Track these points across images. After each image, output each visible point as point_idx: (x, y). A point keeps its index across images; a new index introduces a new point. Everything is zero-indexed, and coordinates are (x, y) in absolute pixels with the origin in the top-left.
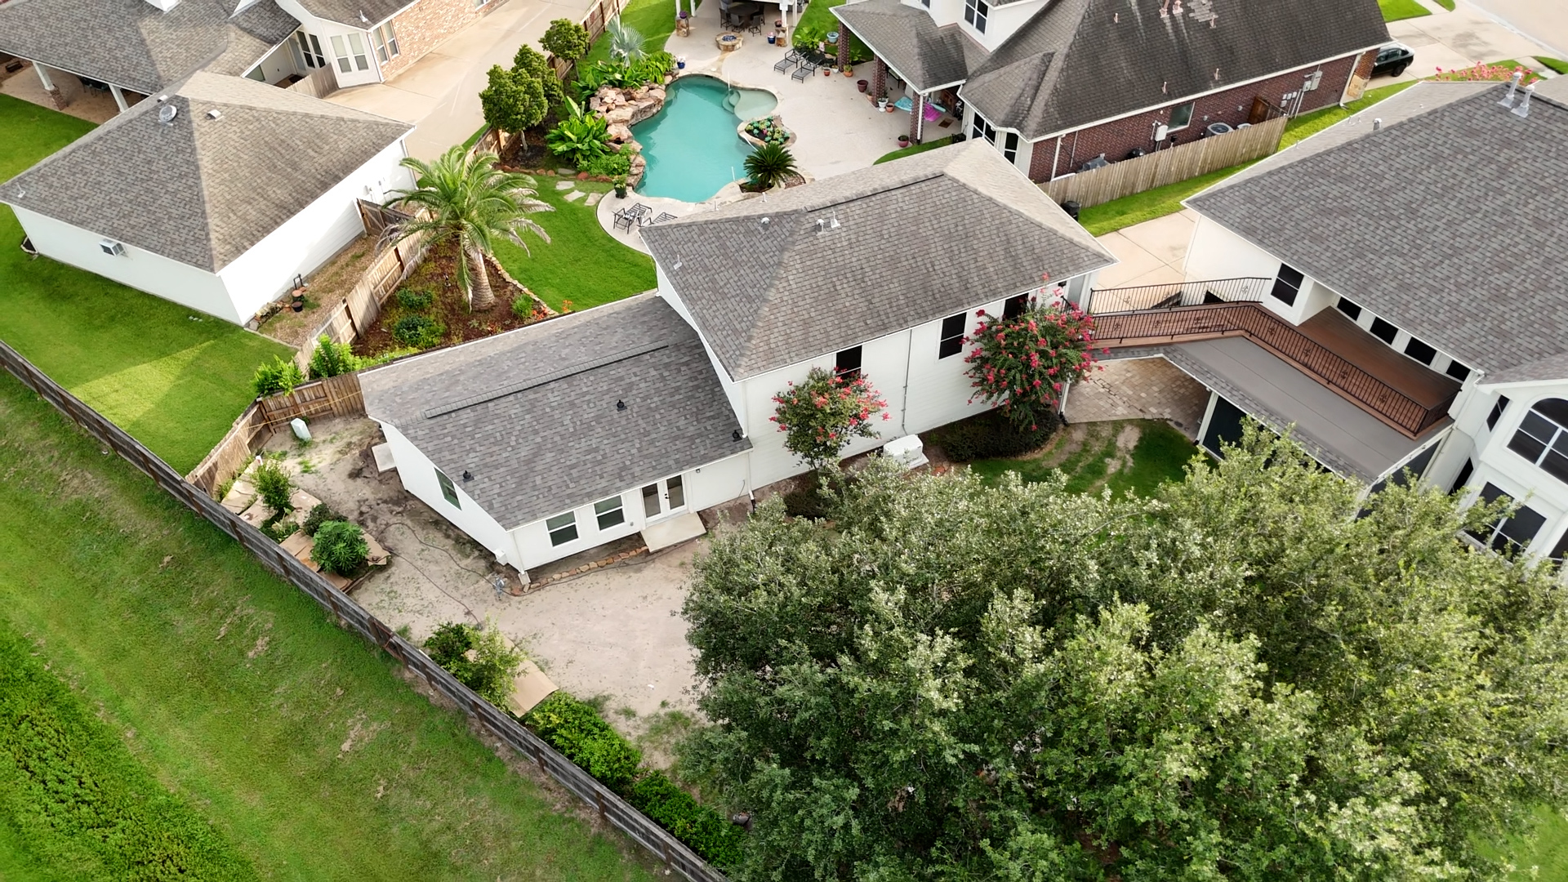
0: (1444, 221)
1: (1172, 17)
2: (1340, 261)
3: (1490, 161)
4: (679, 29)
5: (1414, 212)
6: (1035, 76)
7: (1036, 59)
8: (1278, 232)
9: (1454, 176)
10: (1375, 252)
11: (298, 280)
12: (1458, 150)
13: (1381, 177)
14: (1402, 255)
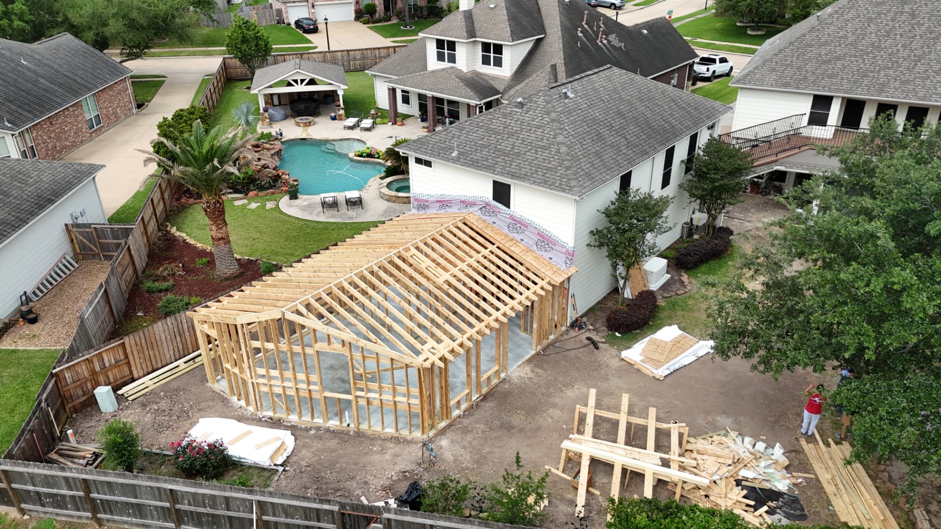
0: (900, 45)
1: (604, 44)
2: (855, 82)
3: (902, 13)
4: (263, 121)
5: (879, 47)
6: (552, 77)
7: (548, 68)
8: (805, 79)
9: (887, 25)
10: (872, 72)
11: (24, 298)
12: (879, 14)
13: (846, 37)
14: (889, 68)
